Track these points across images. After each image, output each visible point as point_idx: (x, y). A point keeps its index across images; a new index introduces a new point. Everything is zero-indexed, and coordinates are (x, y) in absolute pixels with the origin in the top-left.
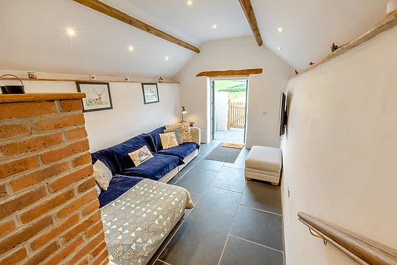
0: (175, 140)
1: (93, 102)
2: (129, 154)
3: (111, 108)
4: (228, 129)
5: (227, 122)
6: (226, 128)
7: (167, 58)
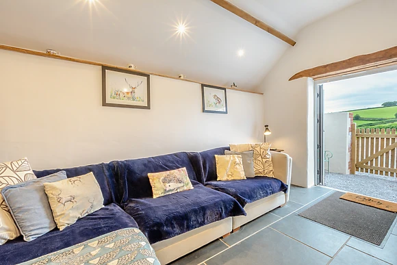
0: (240, 168)
1: (121, 95)
2: (149, 174)
3: (148, 107)
4: (352, 172)
5: (348, 160)
6: (348, 172)
7: (241, 53)
